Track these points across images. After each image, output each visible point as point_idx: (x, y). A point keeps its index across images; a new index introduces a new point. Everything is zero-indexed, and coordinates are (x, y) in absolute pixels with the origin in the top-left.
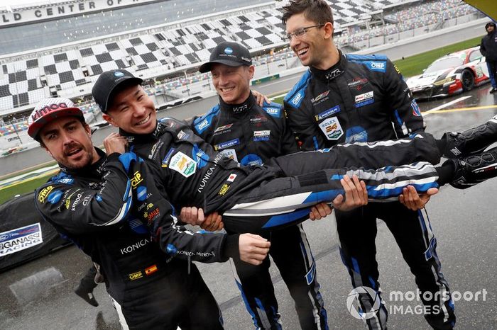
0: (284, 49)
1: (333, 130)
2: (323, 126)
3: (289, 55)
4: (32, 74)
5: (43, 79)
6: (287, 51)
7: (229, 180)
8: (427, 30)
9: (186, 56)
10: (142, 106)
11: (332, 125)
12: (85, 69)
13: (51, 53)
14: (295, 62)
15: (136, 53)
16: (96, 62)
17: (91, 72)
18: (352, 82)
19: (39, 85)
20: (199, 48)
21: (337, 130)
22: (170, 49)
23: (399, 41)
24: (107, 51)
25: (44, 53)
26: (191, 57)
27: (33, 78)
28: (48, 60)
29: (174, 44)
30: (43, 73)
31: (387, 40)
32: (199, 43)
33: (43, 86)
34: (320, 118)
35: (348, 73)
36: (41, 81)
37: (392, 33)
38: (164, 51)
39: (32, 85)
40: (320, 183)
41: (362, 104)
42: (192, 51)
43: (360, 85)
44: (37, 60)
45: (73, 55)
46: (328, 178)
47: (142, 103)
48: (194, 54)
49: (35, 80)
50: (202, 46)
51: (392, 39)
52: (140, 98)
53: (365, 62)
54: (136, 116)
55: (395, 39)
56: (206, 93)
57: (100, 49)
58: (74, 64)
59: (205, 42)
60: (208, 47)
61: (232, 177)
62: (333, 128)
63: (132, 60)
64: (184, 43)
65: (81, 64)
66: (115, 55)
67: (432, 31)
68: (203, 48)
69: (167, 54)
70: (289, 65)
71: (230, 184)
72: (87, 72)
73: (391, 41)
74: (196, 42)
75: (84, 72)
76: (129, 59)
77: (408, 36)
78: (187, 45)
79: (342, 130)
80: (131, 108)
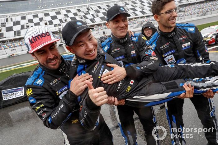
0: (133, 20)
1: (171, 61)
2: (166, 59)
3: (135, 22)
4: (23, 22)
5: (27, 25)
6: (134, 21)
7: (131, 83)
8: (198, 16)
9: (90, 19)
10: (91, 44)
11: (170, 58)
12: (45, 22)
13: (31, 14)
14: (137, 26)
15: (68, 17)
16: (50, 19)
17: (48, 24)
18: (180, 38)
19: (25, 27)
20: (96, 16)
21: (173, 60)
22: (83, 16)
23: (184, 20)
24: (56, 15)
25: (29, 14)
26: (92, 20)
27: (23, 24)
28: (30, 17)
29: (85, 14)
30: (28, 22)
31: (179, 19)
32: (96, 14)
33: (27, 28)
34: (165, 56)
35: (178, 33)
36: (27, 26)
37: (182, 16)
38: (80, 16)
39: (23, 27)
40: (175, 88)
41: (185, 49)
42: (93, 18)
43: (184, 39)
44: (25, 16)
45: (41, 15)
46: (178, 86)
47: (92, 42)
48: (93, 19)
49: (24, 25)
50: (97, 16)
51: (181, 19)
52: (90, 39)
53: (185, 28)
54: (88, 50)
55: (182, 19)
56: (97, 36)
57: (53, 14)
58: (41, 19)
59: (99, 14)
60: (100, 16)
61: (132, 82)
62: (171, 60)
63: (66, 19)
64: (89, 14)
65: (44, 20)
66: (59, 17)
67: (200, 16)
68: (97, 17)
69: (81, 18)
70: (135, 27)
71: (131, 86)
72: (46, 23)
73: (181, 20)
74: (95, 14)
75: (45, 23)
76: (65, 19)
77: (189, 18)
78: (91, 15)
79: (175, 60)
80: (85, 45)
